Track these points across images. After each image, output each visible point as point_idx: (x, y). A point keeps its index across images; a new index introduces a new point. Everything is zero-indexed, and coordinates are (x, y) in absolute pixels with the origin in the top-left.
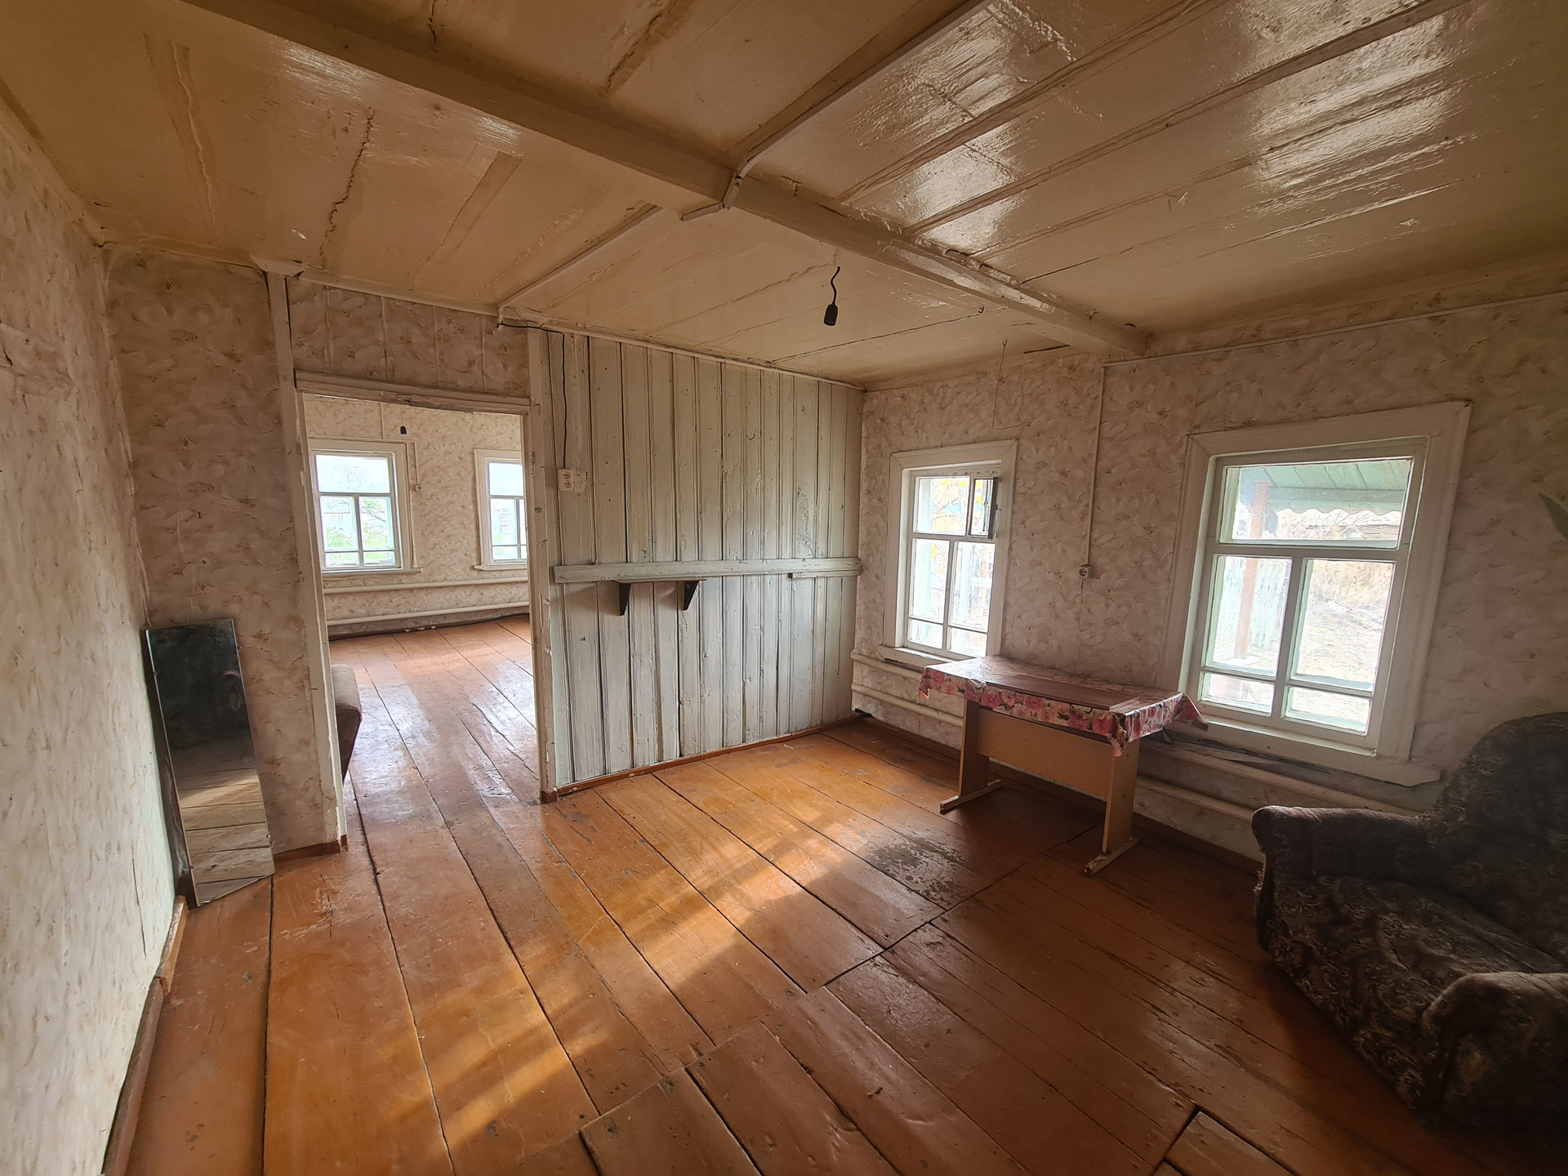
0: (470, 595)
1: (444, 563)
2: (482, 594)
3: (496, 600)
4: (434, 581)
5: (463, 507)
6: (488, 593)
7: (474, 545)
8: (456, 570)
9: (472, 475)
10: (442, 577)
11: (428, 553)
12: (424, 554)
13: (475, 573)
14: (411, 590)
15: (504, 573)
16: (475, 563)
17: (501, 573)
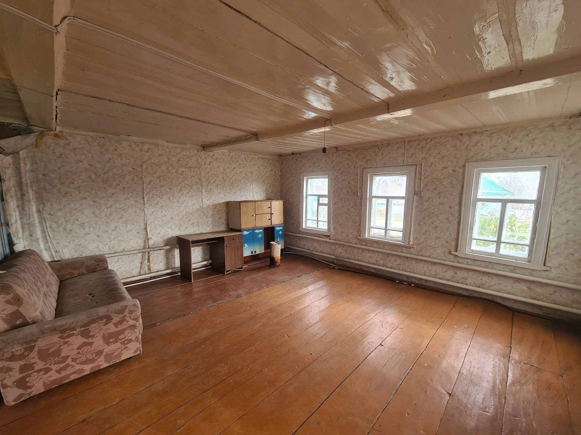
0: (446, 271)
1: (430, 245)
2: (456, 273)
3: (467, 282)
4: (422, 256)
5: (450, 207)
6: (460, 275)
7: (454, 236)
8: (438, 251)
9: (461, 183)
10: (427, 254)
11: (420, 237)
12: (418, 237)
13: (452, 257)
14: (407, 258)
15: (478, 263)
16: (453, 250)
17: (474, 262)
